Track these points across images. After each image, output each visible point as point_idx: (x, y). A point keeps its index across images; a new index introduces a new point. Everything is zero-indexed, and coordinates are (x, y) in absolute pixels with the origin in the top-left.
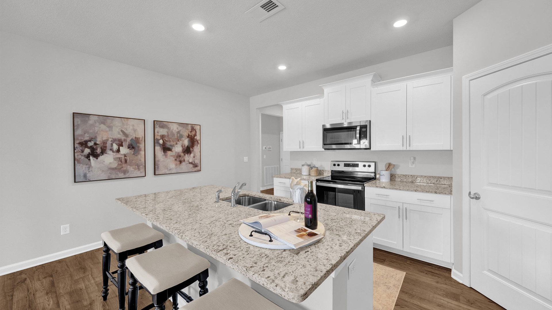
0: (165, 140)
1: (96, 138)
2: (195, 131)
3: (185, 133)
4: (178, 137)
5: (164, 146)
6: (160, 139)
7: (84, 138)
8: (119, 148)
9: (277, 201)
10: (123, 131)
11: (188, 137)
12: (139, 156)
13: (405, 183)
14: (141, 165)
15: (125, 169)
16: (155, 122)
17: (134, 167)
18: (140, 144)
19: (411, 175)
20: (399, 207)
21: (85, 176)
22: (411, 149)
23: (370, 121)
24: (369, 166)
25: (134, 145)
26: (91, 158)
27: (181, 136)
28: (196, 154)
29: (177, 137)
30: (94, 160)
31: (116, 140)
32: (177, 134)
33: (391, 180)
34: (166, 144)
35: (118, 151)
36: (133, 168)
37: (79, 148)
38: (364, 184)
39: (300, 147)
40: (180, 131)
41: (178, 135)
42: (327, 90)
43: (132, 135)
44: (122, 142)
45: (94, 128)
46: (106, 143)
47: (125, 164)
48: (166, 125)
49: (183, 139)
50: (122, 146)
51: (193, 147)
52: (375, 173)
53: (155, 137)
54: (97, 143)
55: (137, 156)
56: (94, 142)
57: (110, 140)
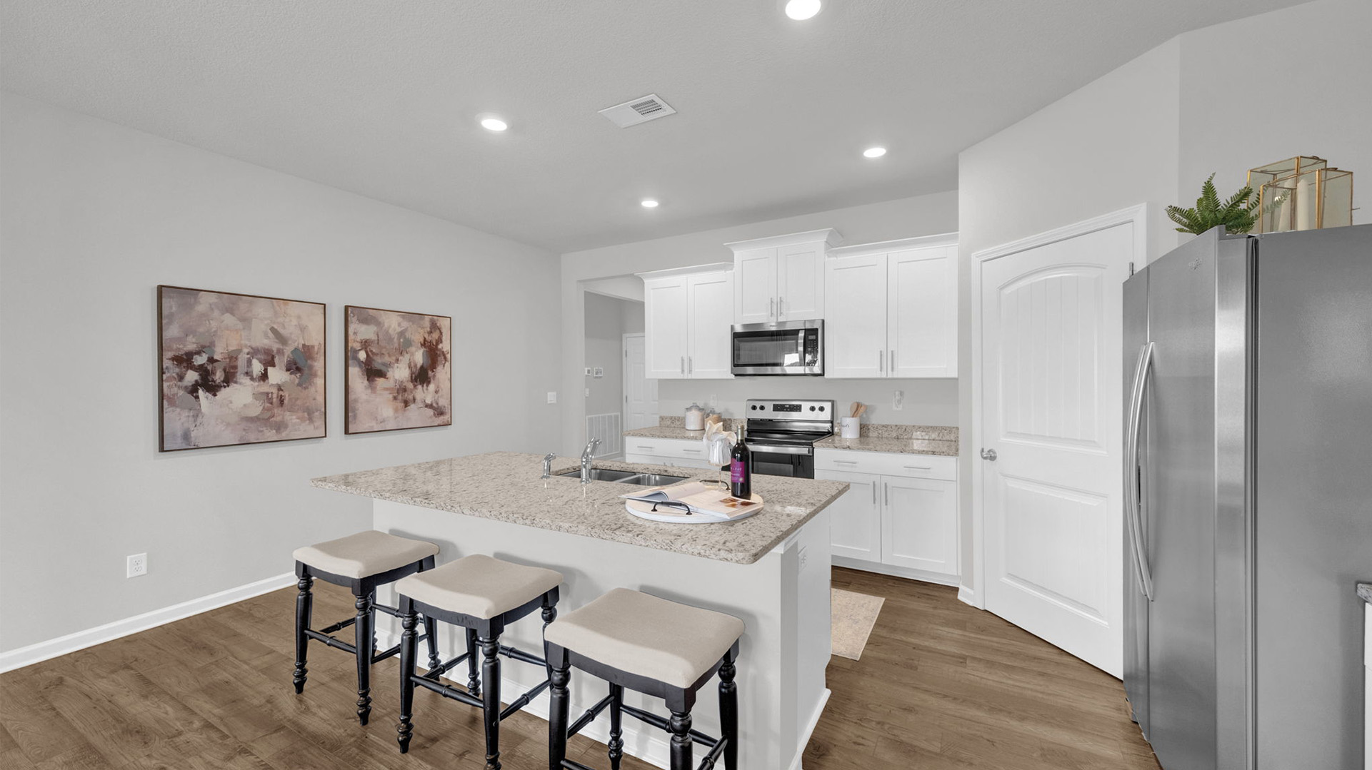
0: (371, 351)
1: (212, 345)
2: (438, 331)
3: (417, 336)
4: (401, 344)
5: (369, 365)
6: (360, 348)
7: (185, 346)
8: (266, 370)
9: (659, 475)
10: (276, 330)
11: (424, 344)
12: (312, 390)
13: (885, 440)
14: (317, 411)
15: (278, 419)
16: (350, 309)
17: (300, 414)
18: (315, 361)
19: (896, 426)
20: (874, 483)
21: (186, 436)
22: (895, 376)
23: (823, 321)
24: (822, 409)
25: (300, 364)
26: (201, 393)
27: (408, 343)
28: (442, 385)
29: (399, 345)
30: (207, 398)
31: (258, 350)
32: (399, 339)
33: (860, 436)
34: (374, 360)
35: (264, 377)
36: (298, 419)
37: (172, 369)
38: (812, 443)
39: (683, 371)
40: (406, 329)
41: (402, 340)
42: (739, 254)
43: (296, 338)
44: (273, 357)
45: (207, 322)
46: (236, 358)
47: (280, 409)
48: (375, 317)
49: (413, 349)
50: (273, 365)
51: (435, 368)
52: (832, 422)
53: (350, 345)
54: (215, 357)
55: (307, 388)
56: (207, 356)
57: (246, 350)
